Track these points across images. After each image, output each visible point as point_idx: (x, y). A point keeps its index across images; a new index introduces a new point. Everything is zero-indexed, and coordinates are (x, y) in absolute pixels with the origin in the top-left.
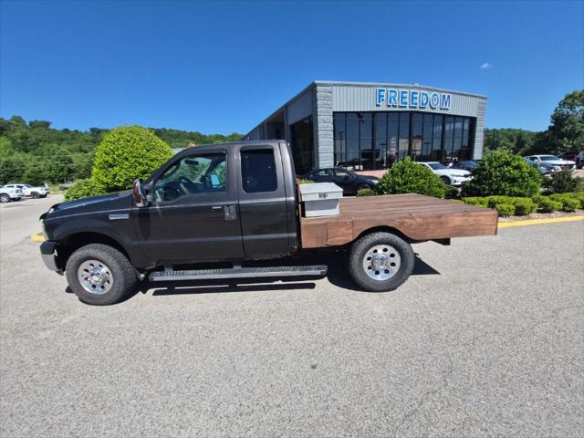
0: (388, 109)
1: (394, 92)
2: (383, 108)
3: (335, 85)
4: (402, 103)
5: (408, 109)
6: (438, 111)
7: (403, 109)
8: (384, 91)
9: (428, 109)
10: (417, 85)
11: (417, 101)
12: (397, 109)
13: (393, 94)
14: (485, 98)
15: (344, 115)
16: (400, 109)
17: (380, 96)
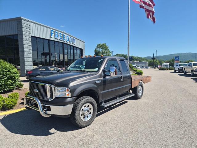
0: (55, 40)
1: (57, 33)
2: (53, 39)
3: (33, 22)
4: (60, 38)
5: (62, 41)
6: (72, 44)
7: (60, 41)
8: (53, 31)
9: (69, 43)
10: (65, 32)
11: (65, 39)
12: (58, 41)
13: (57, 34)
14: (84, 42)
15: (36, 38)
16: (59, 41)
17: (52, 33)
